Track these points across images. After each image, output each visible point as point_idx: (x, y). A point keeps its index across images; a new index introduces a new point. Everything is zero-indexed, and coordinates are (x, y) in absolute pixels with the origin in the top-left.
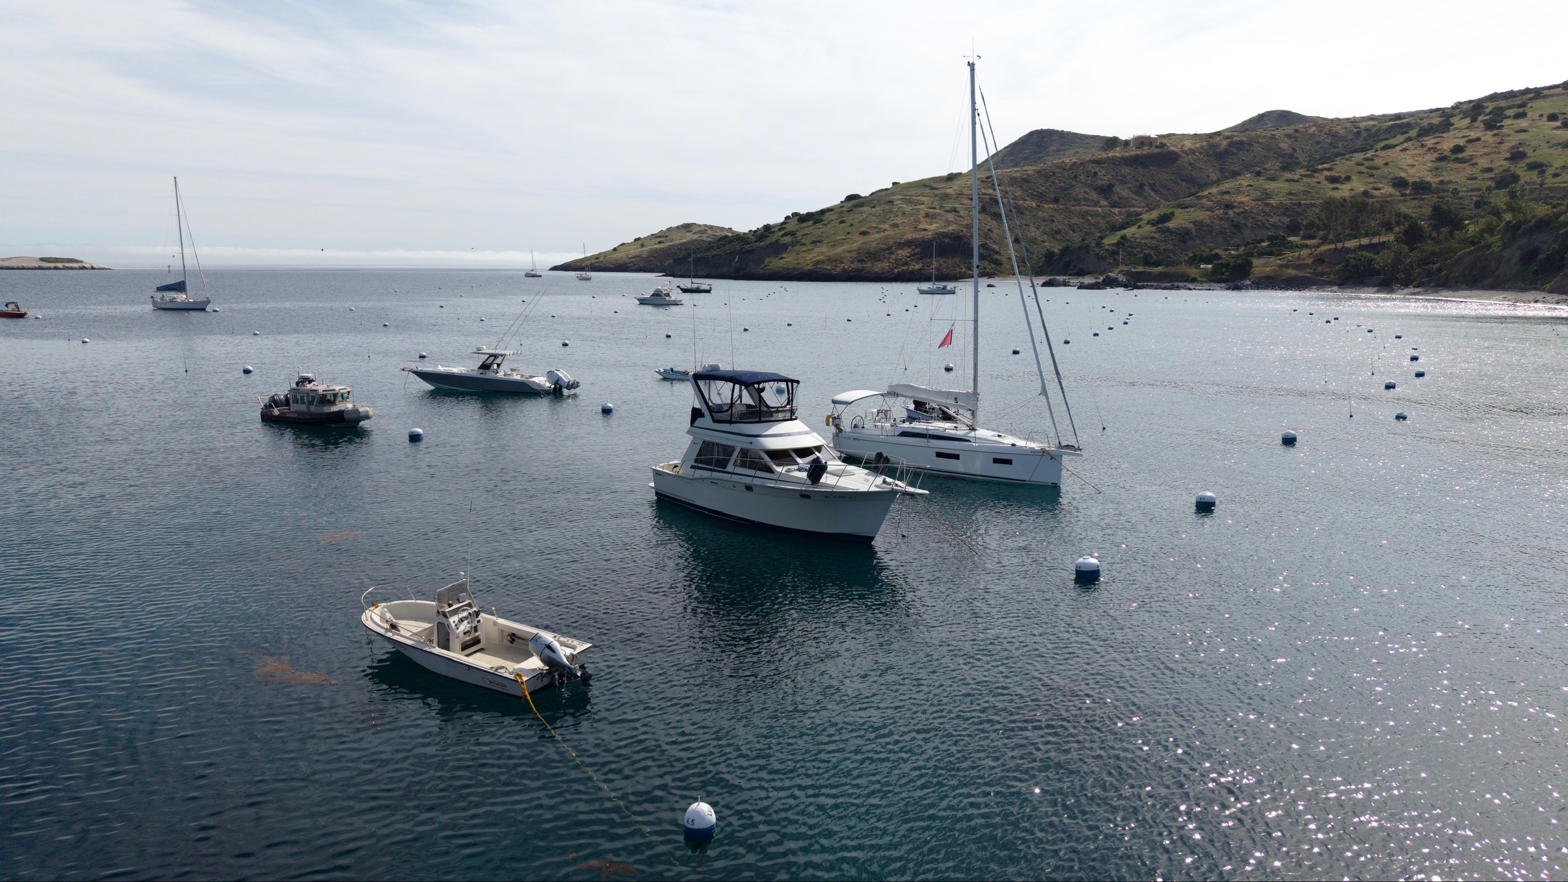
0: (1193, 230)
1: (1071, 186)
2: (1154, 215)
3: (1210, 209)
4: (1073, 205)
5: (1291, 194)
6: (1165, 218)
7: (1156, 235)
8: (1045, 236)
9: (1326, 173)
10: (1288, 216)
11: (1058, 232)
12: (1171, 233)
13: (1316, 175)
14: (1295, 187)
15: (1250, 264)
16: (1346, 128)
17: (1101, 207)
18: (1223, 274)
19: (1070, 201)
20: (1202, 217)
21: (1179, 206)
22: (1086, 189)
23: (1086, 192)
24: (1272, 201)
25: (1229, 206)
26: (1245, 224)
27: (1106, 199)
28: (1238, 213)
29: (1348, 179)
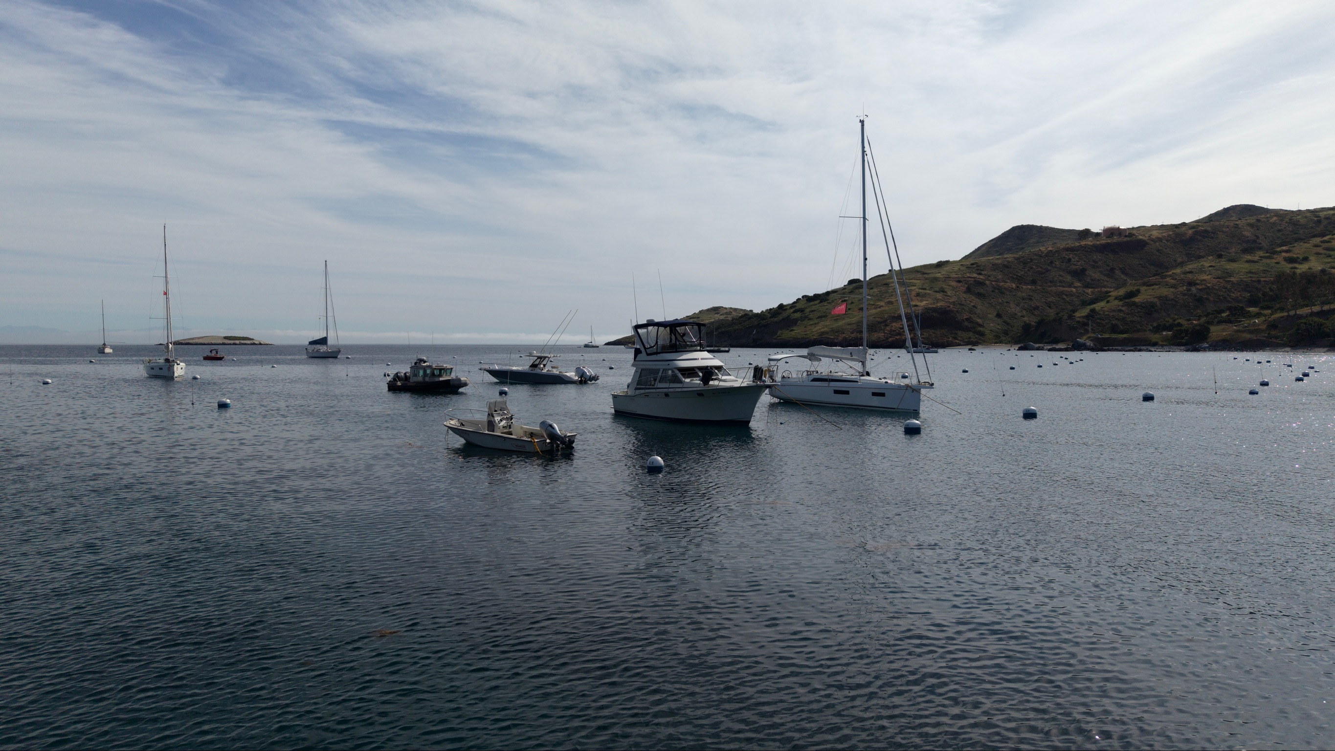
0: (1158, 304)
1: (1047, 271)
2: (1122, 292)
3: (1174, 286)
4: (1049, 287)
5: (1250, 272)
6: (1131, 294)
7: (1123, 309)
8: (1024, 312)
9: (1284, 254)
10: (1249, 292)
11: (1037, 308)
12: (1137, 306)
13: (1275, 256)
14: (1255, 267)
15: (1208, 330)
16: (1306, 217)
17: (1075, 287)
18: (1183, 338)
19: (1046, 283)
20: (1166, 293)
21: (1145, 284)
22: (1061, 273)
23: (1061, 276)
24: (1232, 279)
25: (1191, 284)
26: (1207, 299)
27: (1080, 281)
28: (1201, 290)
29: (1306, 259)
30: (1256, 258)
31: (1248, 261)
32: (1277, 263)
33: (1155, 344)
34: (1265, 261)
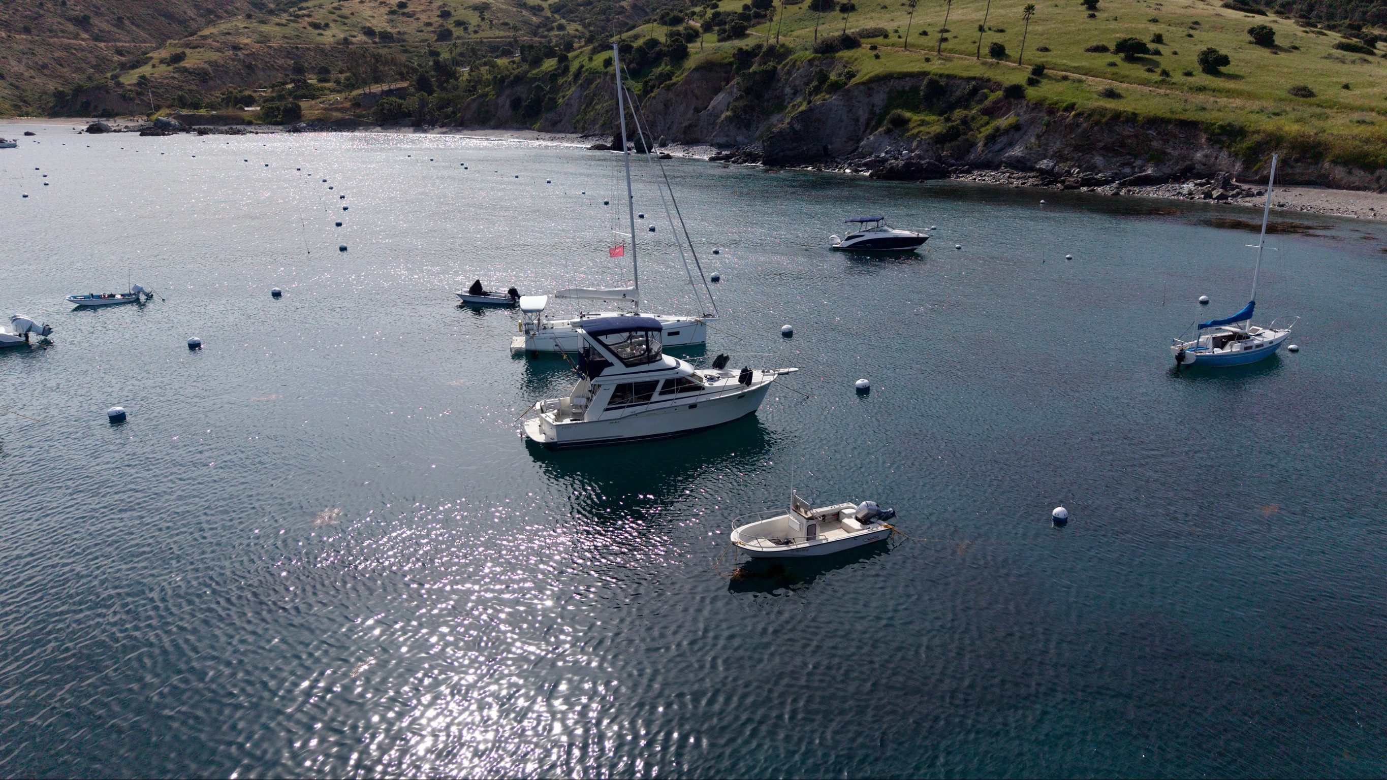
0: (210, 70)
1: (41, 16)
2: (164, 53)
3: (218, 50)
4: (51, 37)
5: (285, 37)
6: (177, 58)
7: (176, 75)
8: (32, 72)
9: (306, 19)
11: (45, 66)
12: (190, 73)
13: (300, 20)
14: (287, 31)
15: (299, 107)
17: (83, 40)
18: (276, 117)
19: (44, 32)
20: (215, 58)
21: (187, 45)
22: (59, 20)
23: (59, 23)
24: (272, 44)
25: (236, 48)
27: (86, 31)
28: (247, 55)
29: (327, 26)
30: (284, 22)
31: (278, 24)
32: (305, 28)
33: (250, 123)
34: (292, 24)
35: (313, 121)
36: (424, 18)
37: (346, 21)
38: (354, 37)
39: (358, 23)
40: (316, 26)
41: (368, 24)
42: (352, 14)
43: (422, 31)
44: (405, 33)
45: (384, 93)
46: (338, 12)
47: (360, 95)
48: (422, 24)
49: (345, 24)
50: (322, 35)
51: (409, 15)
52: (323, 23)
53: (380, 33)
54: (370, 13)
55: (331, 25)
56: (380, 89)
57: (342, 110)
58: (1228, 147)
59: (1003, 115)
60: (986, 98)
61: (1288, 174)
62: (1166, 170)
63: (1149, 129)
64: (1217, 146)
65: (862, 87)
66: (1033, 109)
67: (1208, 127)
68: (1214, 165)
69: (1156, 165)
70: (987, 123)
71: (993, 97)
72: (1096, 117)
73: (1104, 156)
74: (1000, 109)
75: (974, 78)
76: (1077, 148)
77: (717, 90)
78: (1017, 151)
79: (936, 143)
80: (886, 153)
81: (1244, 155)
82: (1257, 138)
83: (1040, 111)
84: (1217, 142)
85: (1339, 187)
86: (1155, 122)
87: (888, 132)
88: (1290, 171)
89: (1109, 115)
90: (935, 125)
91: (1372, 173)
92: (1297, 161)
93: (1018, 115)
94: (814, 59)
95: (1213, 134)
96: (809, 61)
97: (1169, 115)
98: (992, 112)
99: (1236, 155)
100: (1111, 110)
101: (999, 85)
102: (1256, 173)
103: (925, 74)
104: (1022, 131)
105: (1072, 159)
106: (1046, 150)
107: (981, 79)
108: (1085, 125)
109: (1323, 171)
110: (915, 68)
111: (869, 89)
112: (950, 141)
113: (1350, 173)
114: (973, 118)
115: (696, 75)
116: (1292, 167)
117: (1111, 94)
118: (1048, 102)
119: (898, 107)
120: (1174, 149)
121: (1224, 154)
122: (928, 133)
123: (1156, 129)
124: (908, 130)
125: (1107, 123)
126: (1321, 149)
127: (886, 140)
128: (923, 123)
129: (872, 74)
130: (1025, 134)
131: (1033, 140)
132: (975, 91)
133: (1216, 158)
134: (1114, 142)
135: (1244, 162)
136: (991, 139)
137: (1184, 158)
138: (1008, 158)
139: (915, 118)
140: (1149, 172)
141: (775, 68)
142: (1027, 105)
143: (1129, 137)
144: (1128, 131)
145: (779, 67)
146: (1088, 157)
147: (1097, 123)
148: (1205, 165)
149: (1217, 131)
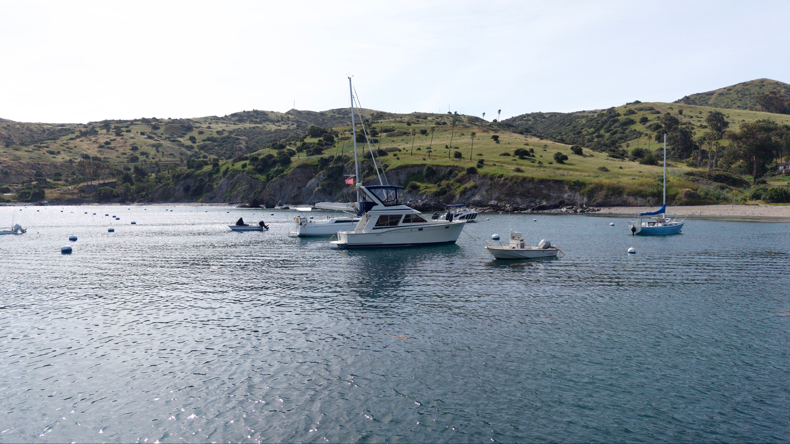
5: (31, 158)
9: (45, 149)
10: (34, 169)
13: (41, 149)
14: (32, 155)
16: (36, 127)
30: (31, 150)
31: (26, 151)
32: (44, 154)
35: (52, 200)
36: (121, 150)
37: (71, 151)
38: (76, 159)
39: (79, 152)
40: (52, 153)
41: (85, 153)
42: (75, 147)
43: (119, 157)
44: (109, 158)
45: (100, 185)
46: (66, 146)
47: (84, 186)
48: (120, 154)
49: (70, 152)
50: (55, 157)
51: (112, 149)
52: (56, 152)
53: (93, 157)
54: (87, 147)
55: (62, 152)
56: (98, 183)
57: (73, 194)
58: (579, 191)
59: (466, 183)
60: (457, 175)
61: (608, 202)
62: (552, 203)
63: (540, 185)
64: (574, 191)
65: (393, 171)
66: (483, 178)
67: (568, 183)
68: (574, 200)
69: (547, 201)
70: (460, 187)
71: (460, 174)
72: (514, 180)
73: (520, 198)
74: (465, 179)
75: (450, 166)
76: (507, 195)
77: (312, 177)
78: (477, 198)
79: (435, 196)
80: (410, 201)
81: (587, 194)
82: (591, 186)
83: (486, 178)
84: (573, 189)
85: (633, 206)
86: (542, 181)
87: (410, 192)
88: (609, 200)
89: (521, 179)
90: (434, 188)
91: (646, 199)
92: (612, 195)
93: (475, 181)
94: (364, 161)
95: (571, 185)
96: (362, 162)
97: (549, 178)
98: (461, 181)
99: (583, 194)
100: (521, 177)
101: (463, 169)
102: (594, 202)
103: (424, 165)
104: (478, 189)
105: (505, 200)
106: (492, 197)
107: (453, 166)
108: (510, 184)
109: (624, 199)
110: (419, 162)
111: (397, 172)
112: (442, 195)
113: (636, 199)
114: (452, 185)
115: (298, 170)
116: (610, 198)
117: (518, 170)
118: (489, 175)
119: (413, 180)
120: (554, 193)
121: (578, 194)
122: (430, 192)
123: (544, 185)
124: (420, 191)
125: (520, 182)
126: (621, 190)
127: (409, 196)
128: (427, 188)
129: (398, 165)
130: (479, 190)
131: (484, 192)
132: (451, 172)
133: (574, 196)
134: (524, 192)
135: (588, 197)
136: (463, 193)
137: (559, 197)
138: (474, 201)
139: (422, 185)
140: (544, 203)
141: (343, 166)
142: (479, 176)
143: (531, 189)
144: (531, 186)
145: (345, 165)
146: (513, 199)
147: (516, 183)
148: (569, 200)
149: (572, 184)
